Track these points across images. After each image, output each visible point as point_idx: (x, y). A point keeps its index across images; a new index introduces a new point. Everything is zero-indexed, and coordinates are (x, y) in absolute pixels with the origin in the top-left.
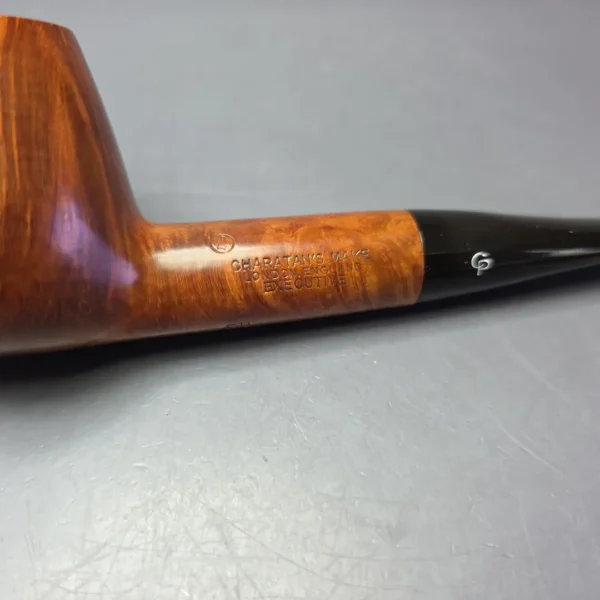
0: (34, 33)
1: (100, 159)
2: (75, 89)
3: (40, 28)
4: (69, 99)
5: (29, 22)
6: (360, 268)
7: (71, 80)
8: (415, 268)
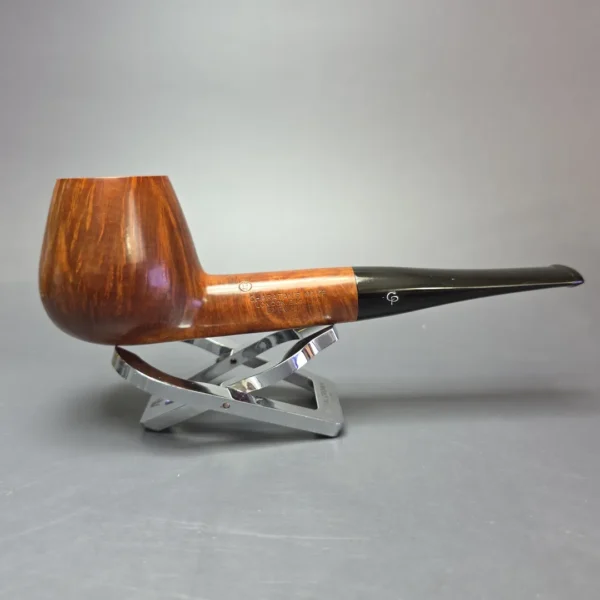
0: (149, 184)
1: (181, 244)
2: (169, 209)
3: (152, 181)
4: (166, 214)
5: (147, 178)
6: (321, 300)
7: (167, 205)
8: (352, 300)
